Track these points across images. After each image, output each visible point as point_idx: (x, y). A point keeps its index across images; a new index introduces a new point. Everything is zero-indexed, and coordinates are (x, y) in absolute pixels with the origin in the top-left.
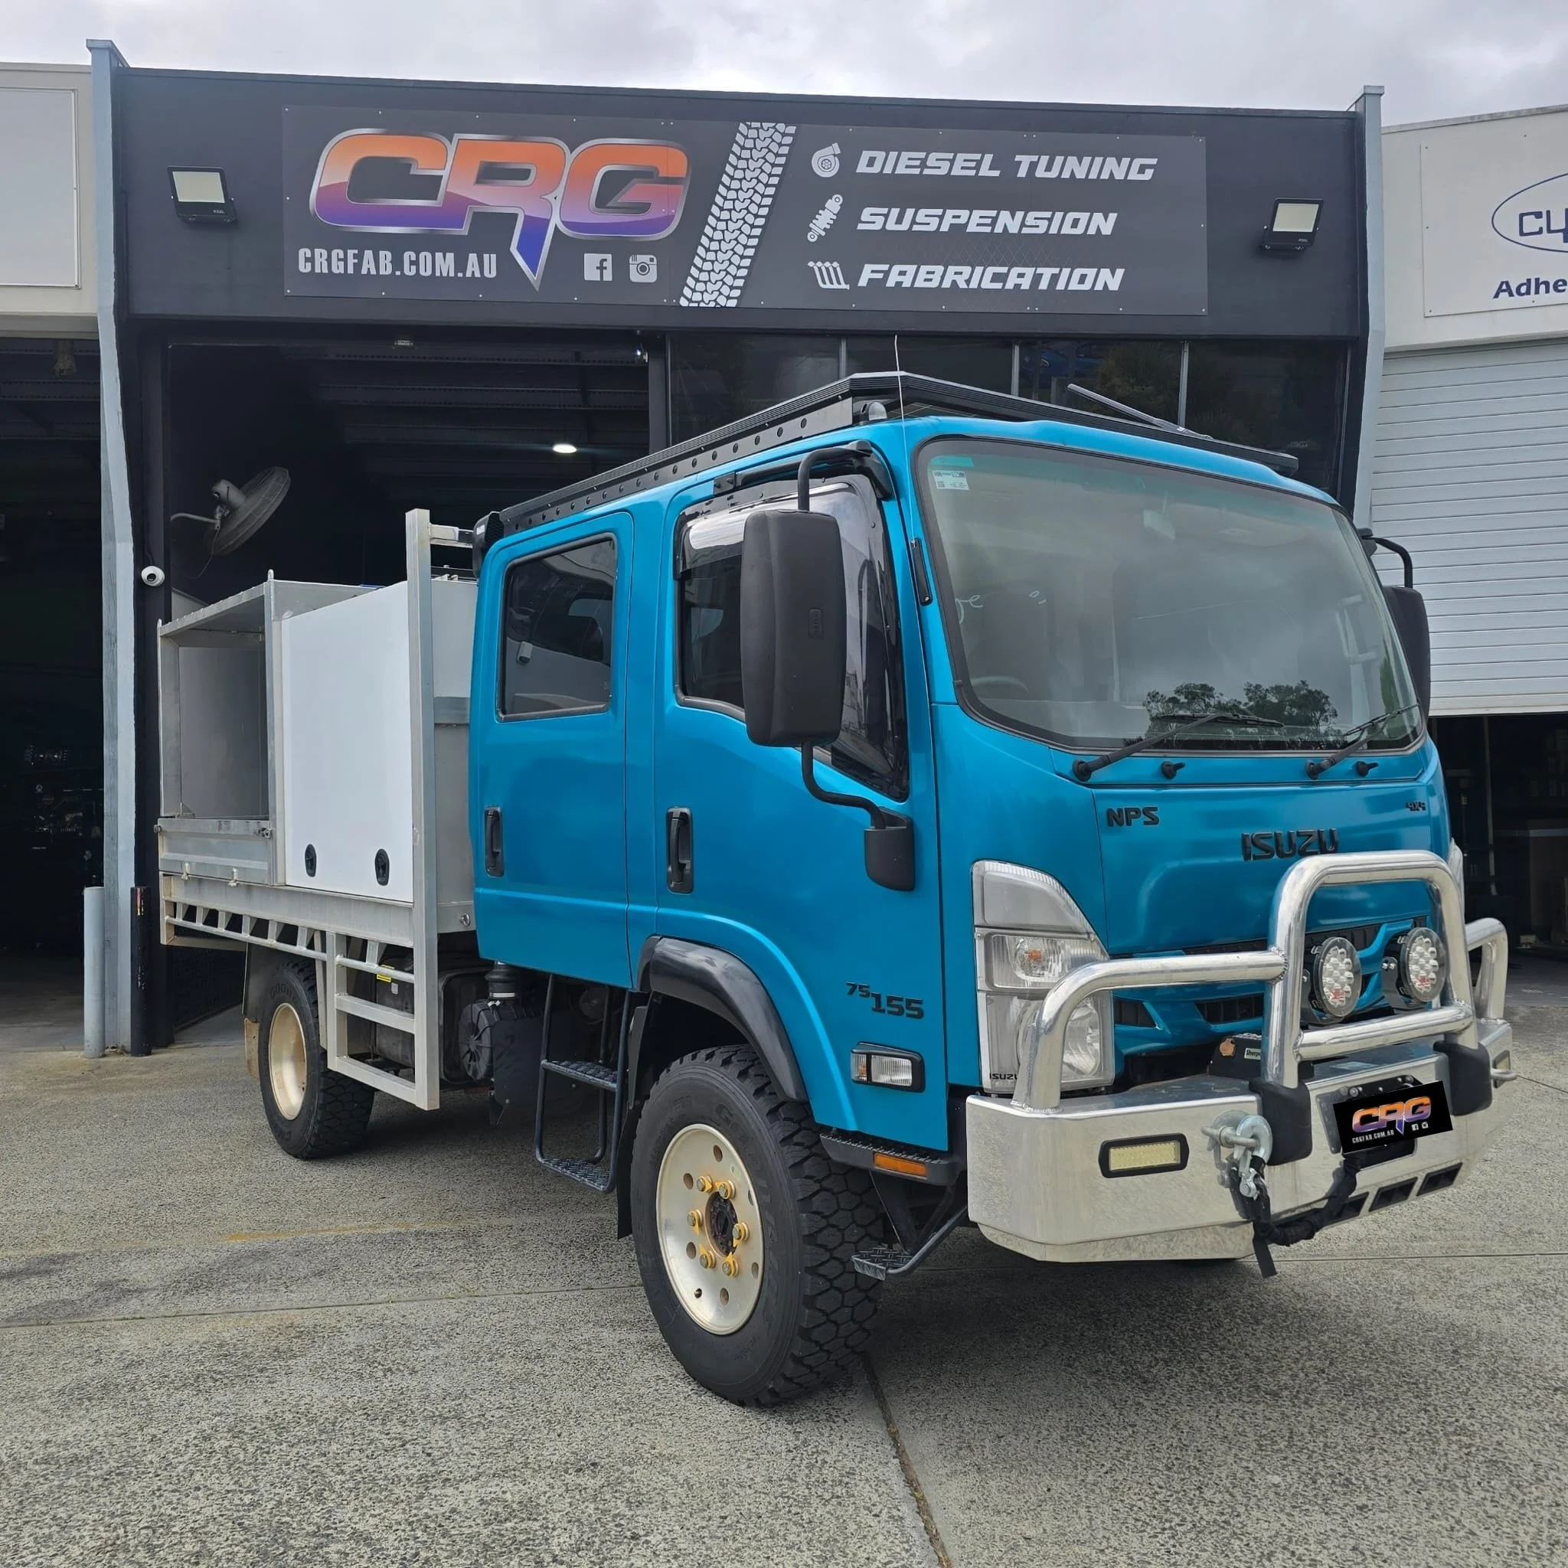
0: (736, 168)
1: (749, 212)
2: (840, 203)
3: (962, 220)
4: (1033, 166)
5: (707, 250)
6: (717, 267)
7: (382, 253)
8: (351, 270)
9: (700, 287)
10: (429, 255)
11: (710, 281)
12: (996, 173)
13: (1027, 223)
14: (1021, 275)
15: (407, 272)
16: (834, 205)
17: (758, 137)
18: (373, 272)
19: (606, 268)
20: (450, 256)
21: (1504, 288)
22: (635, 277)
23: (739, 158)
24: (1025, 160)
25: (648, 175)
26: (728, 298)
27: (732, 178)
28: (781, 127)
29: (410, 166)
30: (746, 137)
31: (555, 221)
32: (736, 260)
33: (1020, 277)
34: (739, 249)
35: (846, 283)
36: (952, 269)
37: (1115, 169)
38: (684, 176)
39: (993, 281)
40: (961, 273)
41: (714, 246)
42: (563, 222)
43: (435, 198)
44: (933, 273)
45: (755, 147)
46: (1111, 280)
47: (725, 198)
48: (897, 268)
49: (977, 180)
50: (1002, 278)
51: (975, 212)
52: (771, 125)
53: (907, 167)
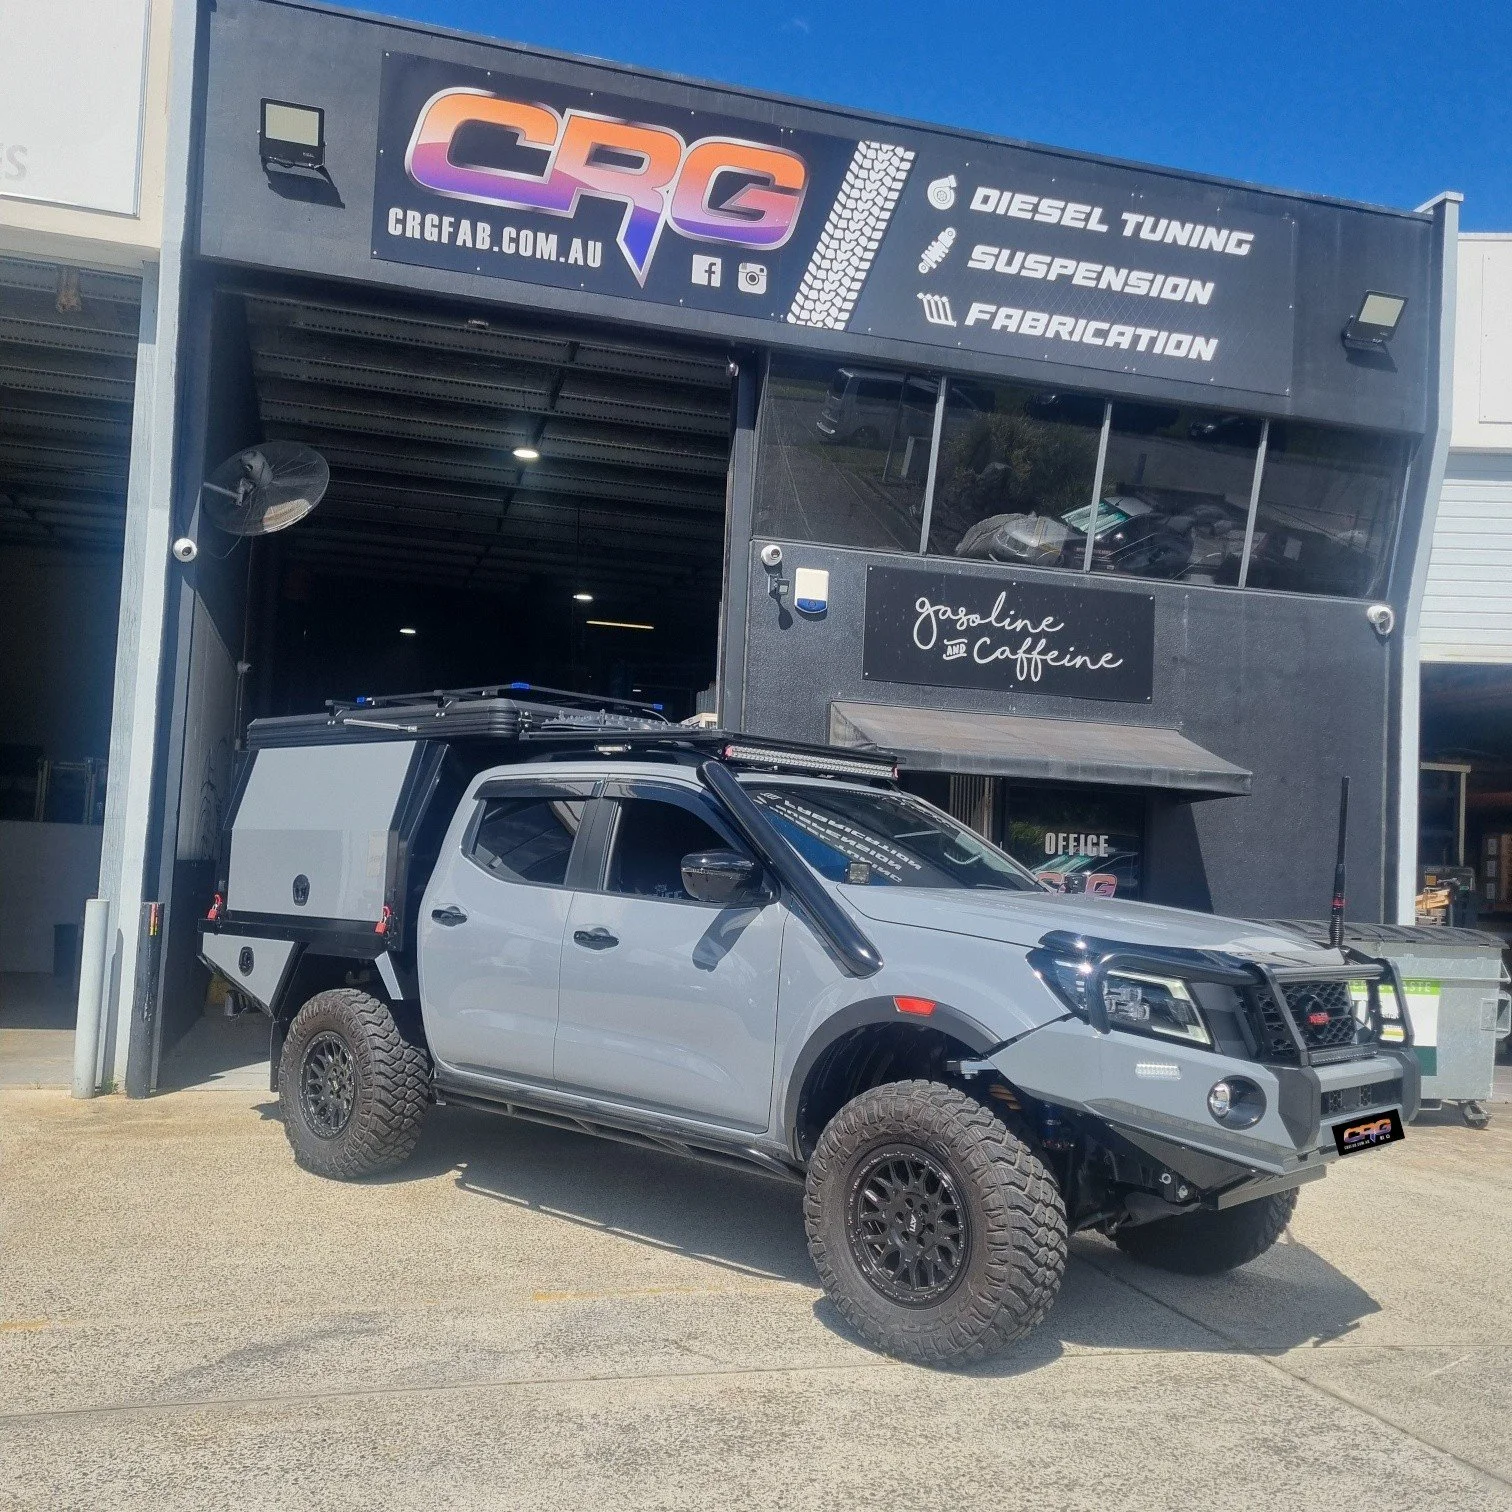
0: (852, 187)
1: (863, 234)
2: (954, 232)
3: (1068, 272)
4: (1139, 226)
5: (819, 268)
6: (828, 286)
7: (480, 225)
8: (445, 239)
9: (809, 305)
10: (530, 234)
11: (819, 300)
12: (1104, 228)
13: (1129, 283)
14: (1122, 334)
15: (505, 248)
16: (947, 237)
17: (877, 159)
18: (469, 244)
20: (553, 238)
22: (744, 286)
23: (857, 177)
24: (1131, 219)
25: (764, 181)
26: (836, 320)
27: (848, 197)
28: (900, 151)
30: (865, 157)
31: (666, 216)
32: (846, 281)
33: (1121, 335)
34: (851, 271)
35: (954, 319)
36: (1056, 319)
37: (1214, 239)
39: (1094, 336)
40: (1065, 324)
42: (677, 221)
44: (1038, 320)
45: (873, 168)
46: (1204, 349)
47: (840, 217)
48: (1004, 311)
49: (1084, 233)
50: (1102, 334)
51: (1082, 264)
52: (892, 147)
53: (1020, 210)
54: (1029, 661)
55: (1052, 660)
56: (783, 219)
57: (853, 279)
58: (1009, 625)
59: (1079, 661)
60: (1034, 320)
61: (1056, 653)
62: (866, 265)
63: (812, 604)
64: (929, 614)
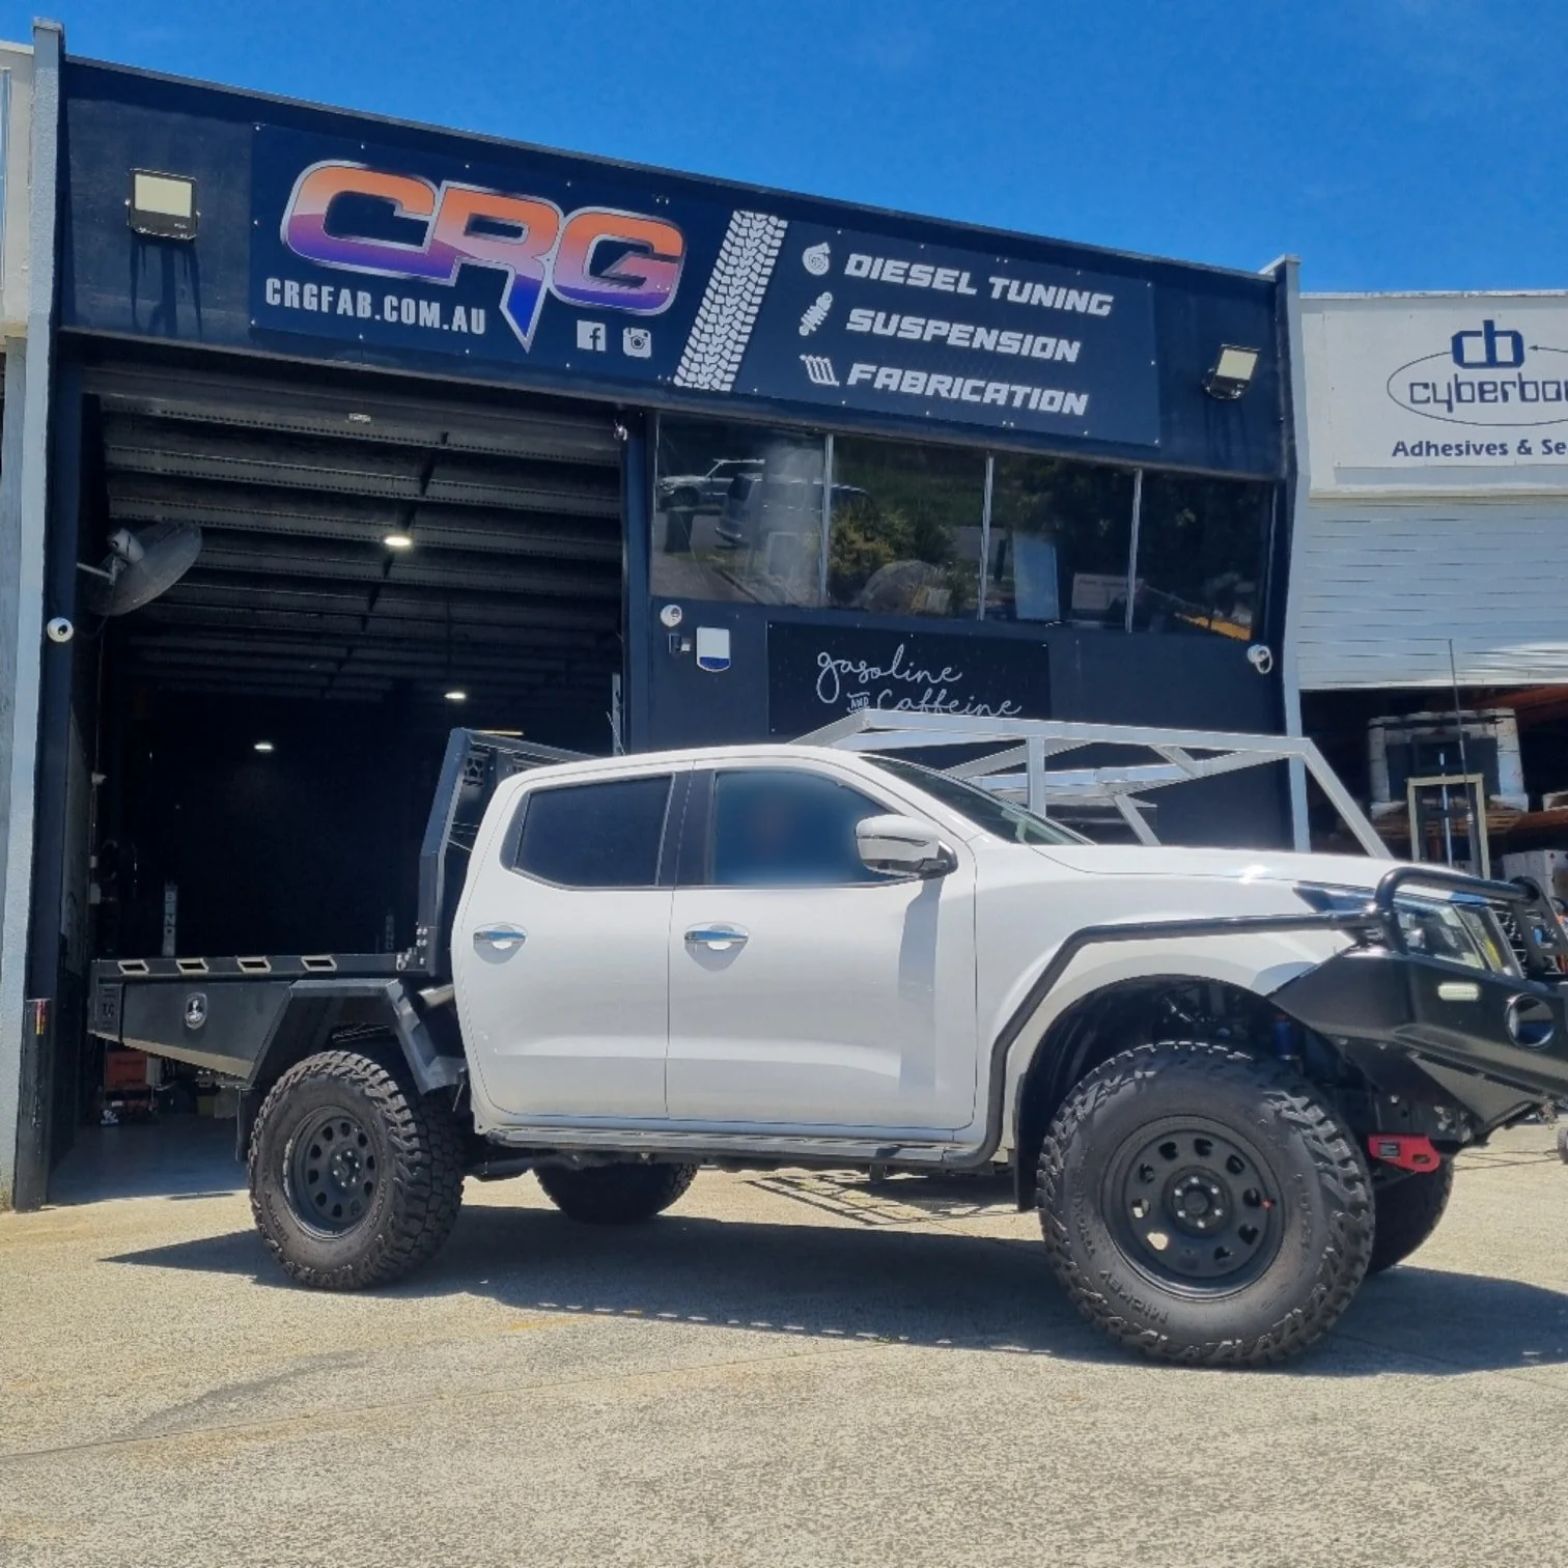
1: (743, 299)
3: (942, 333)
4: (1006, 289)
5: (702, 332)
6: (712, 349)
7: (361, 295)
8: (325, 308)
9: (695, 367)
10: (412, 303)
11: (704, 362)
12: (973, 292)
13: (1001, 342)
14: (997, 391)
15: (387, 316)
16: (825, 301)
17: (751, 227)
18: (350, 313)
20: (436, 306)
21: (1400, 448)
22: (629, 349)
23: (733, 244)
24: (998, 283)
25: (644, 250)
26: (722, 382)
27: (726, 263)
28: (773, 220)
29: (392, 208)
30: (740, 225)
31: (547, 284)
32: (730, 345)
33: (997, 392)
34: (733, 335)
35: (837, 380)
36: (935, 378)
37: (1077, 301)
39: (972, 393)
40: (943, 383)
42: (560, 288)
43: (419, 242)
44: (917, 379)
45: (748, 237)
46: (1076, 404)
47: (720, 283)
48: (884, 371)
49: (956, 295)
50: (979, 391)
51: (954, 325)
52: (764, 216)
53: (892, 274)
54: (931, 711)
56: (664, 284)
57: (736, 342)
58: (910, 676)
59: (978, 710)
60: (913, 379)
61: (957, 702)
62: (748, 329)
64: (830, 670)
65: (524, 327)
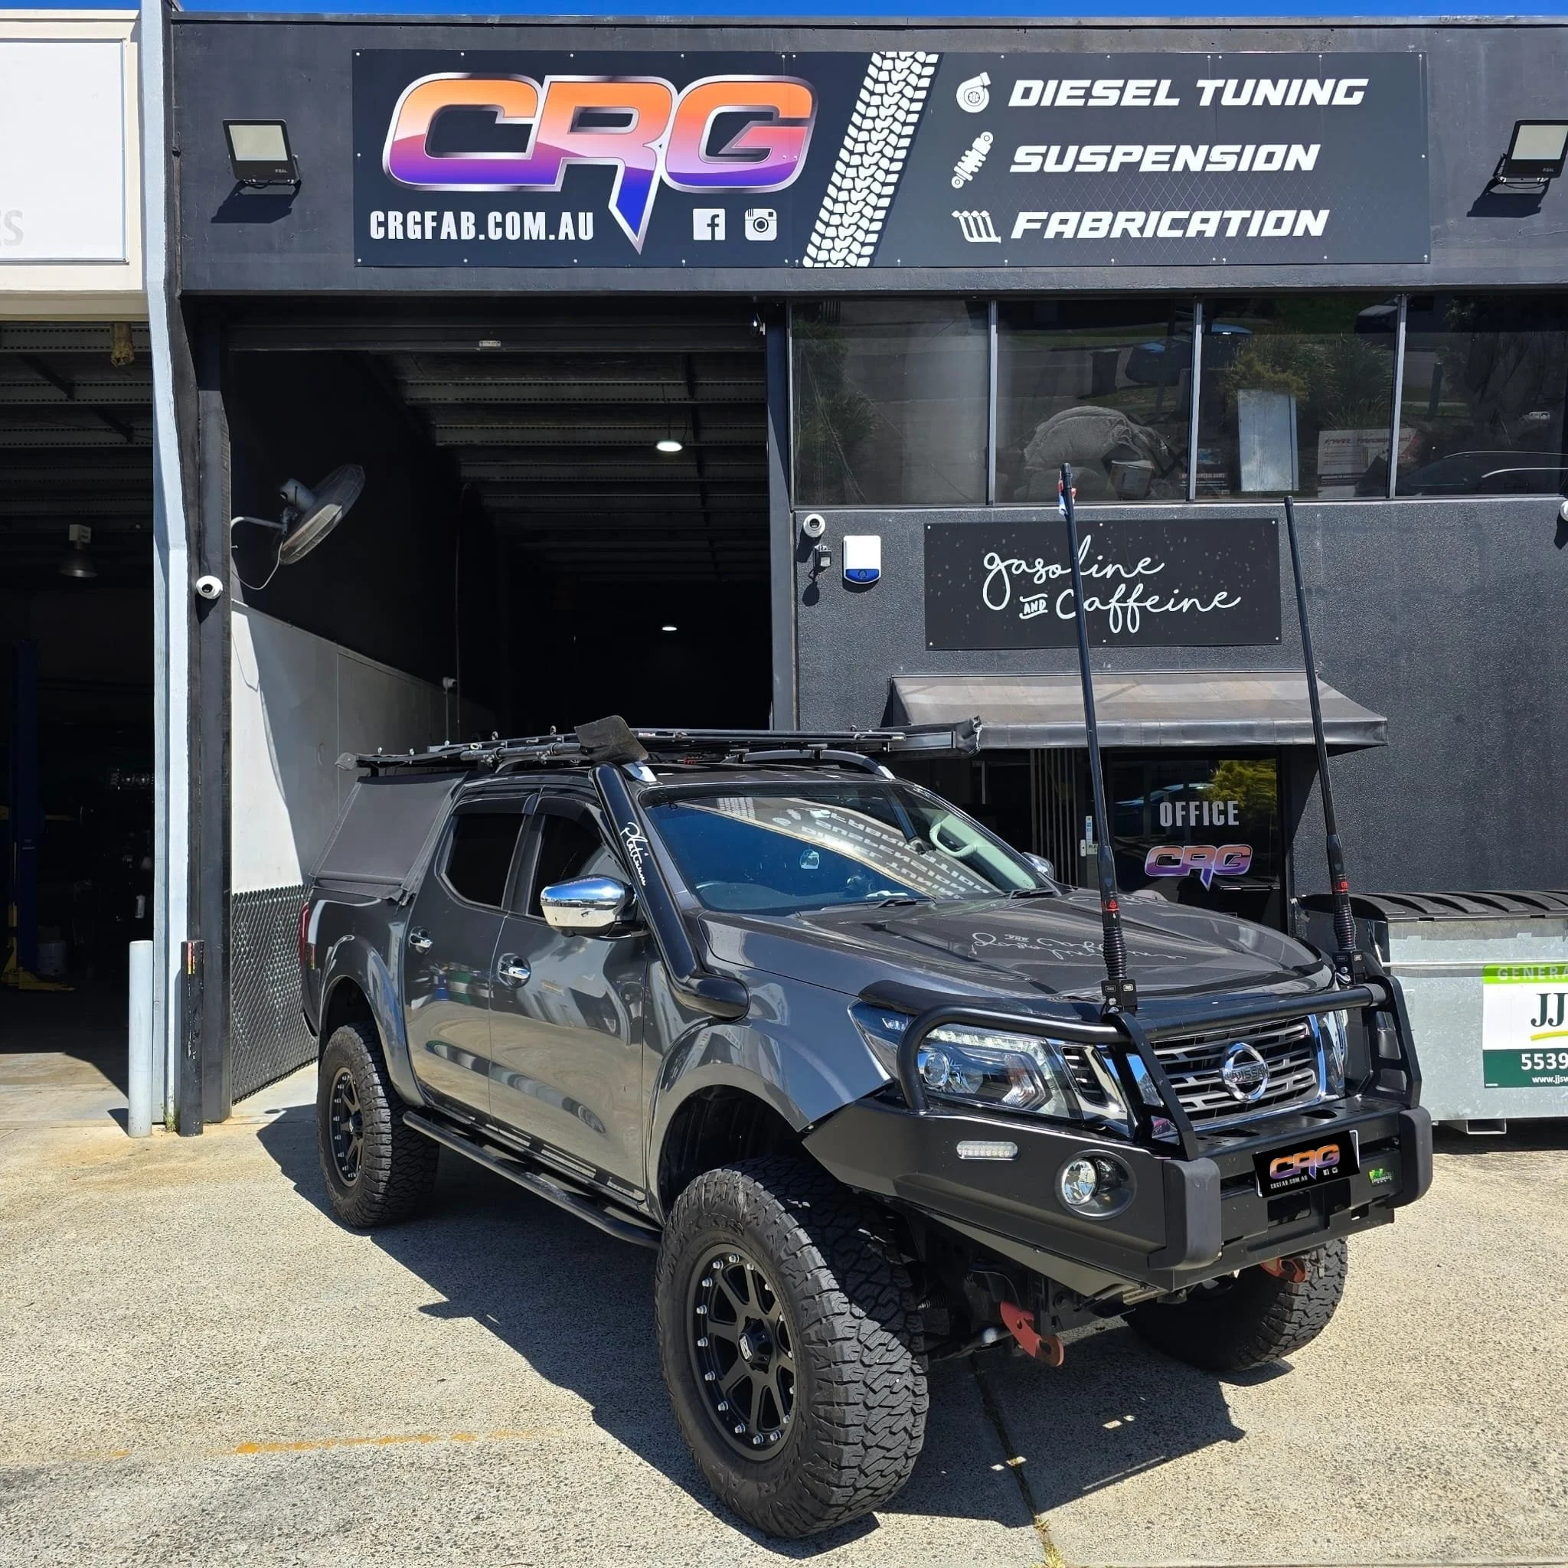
0: (868, 105)
1: (884, 156)
2: (991, 140)
3: (1135, 158)
4: (1219, 92)
5: (835, 201)
6: (847, 220)
7: (464, 215)
8: (429, 235)
9: (827, 244)
10: (517, 216)
11: (838, 237)
12: (1175, 102)
13: (1211, 160)
14: (1205, 221)
15: (491, 235)
16: (983, 144)
17: (894, 69)
18: (454, 236)
19: (717, 225)
20: (541, 216)
22: (751, 234)
23: (872, 93)
24: (1209, 86)
25: (766, 116)
27: (864, 117)
28: (921, 56)
29: (496, 114)
30: (880, 69)
31: (660, 173)
32: (868, 212)
33: (1204, 223)
34: (872, 199)
35: (997, 236)
36: (1122, 215)
37: (1317, 92)
38: (808, 116)
39: (1171, 228)
40: (1133, 220)
41: (843, 196)
42: (672, 175)
43: (524, 150)
44: (1100, 220)
45: (890, 81)
46: (1313, 223)
47: (856, 141)
48: (1057, 216)
49: (1152, 110)
50: (1182, 224)
51: (1150, 148)
52: (911, 53)
53: (1070, 97)
54: (1124, 610)
55: (1151, 606)
57: (876, 208)
58: (1097, 572)
59: (1186, 604)
60: (1094, 220)
61: (1156, 598)
62: (890, 190)
63: (863, 574)
64: (1000, 570)
65: (635, 226)
